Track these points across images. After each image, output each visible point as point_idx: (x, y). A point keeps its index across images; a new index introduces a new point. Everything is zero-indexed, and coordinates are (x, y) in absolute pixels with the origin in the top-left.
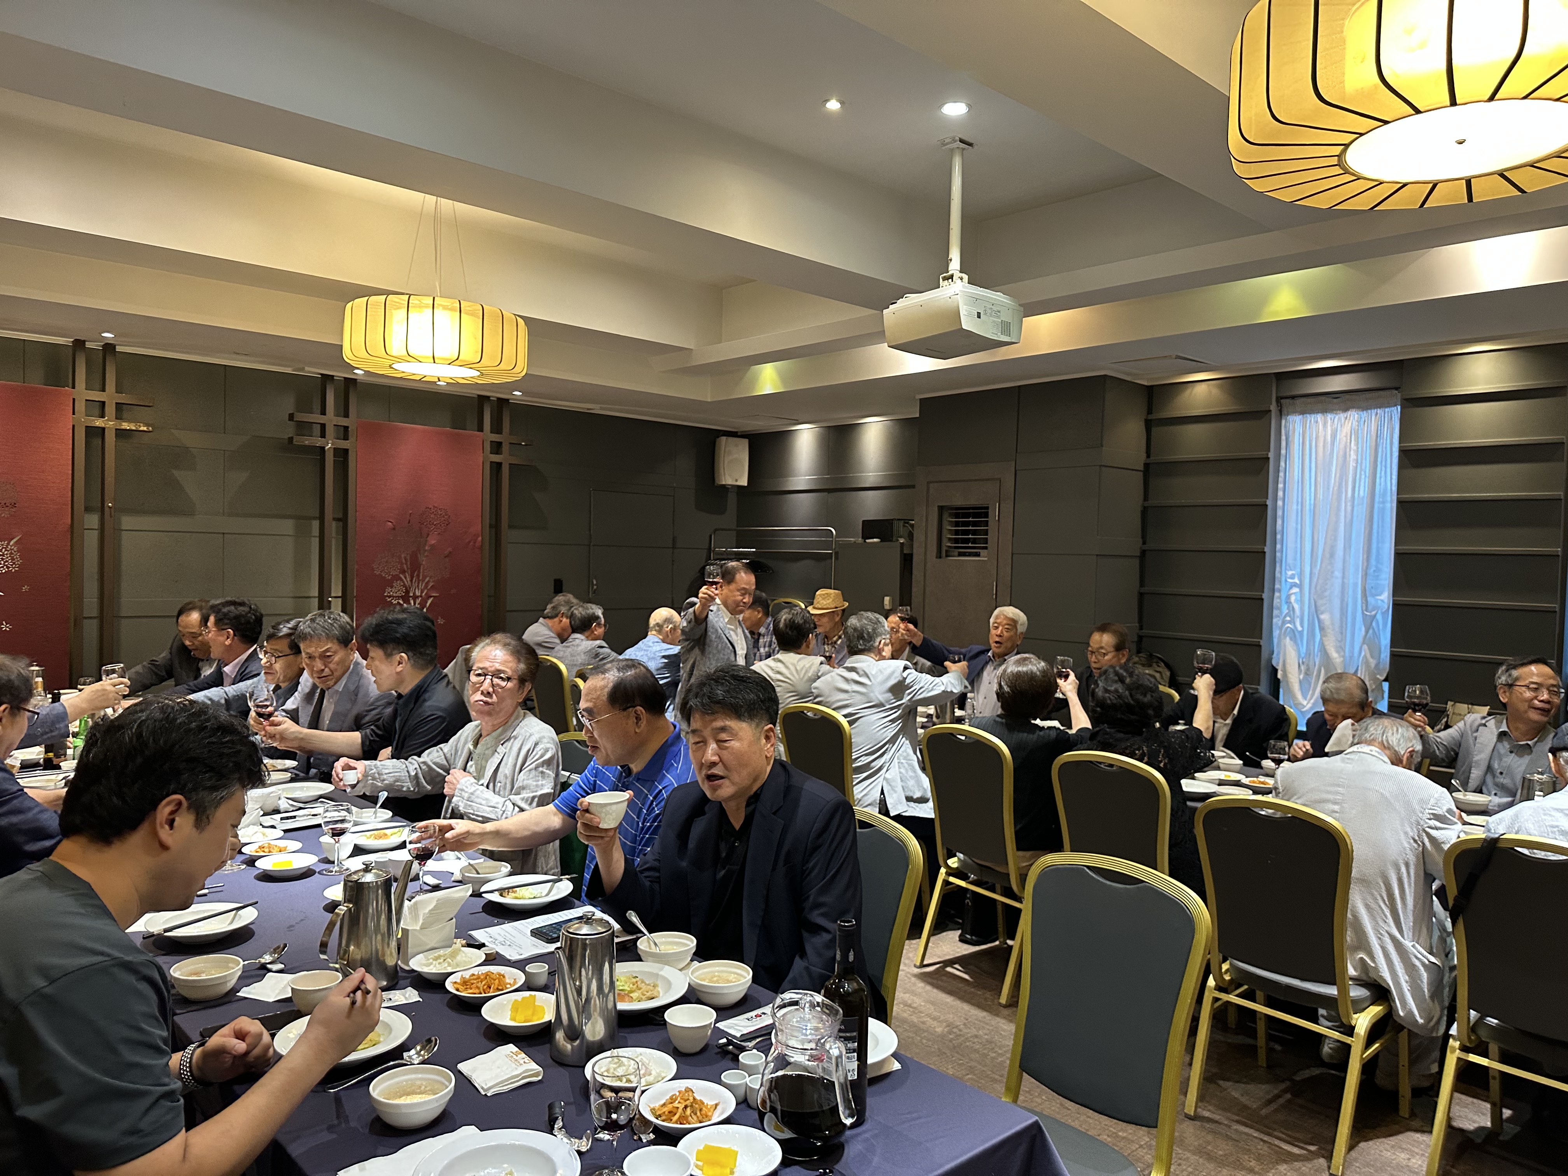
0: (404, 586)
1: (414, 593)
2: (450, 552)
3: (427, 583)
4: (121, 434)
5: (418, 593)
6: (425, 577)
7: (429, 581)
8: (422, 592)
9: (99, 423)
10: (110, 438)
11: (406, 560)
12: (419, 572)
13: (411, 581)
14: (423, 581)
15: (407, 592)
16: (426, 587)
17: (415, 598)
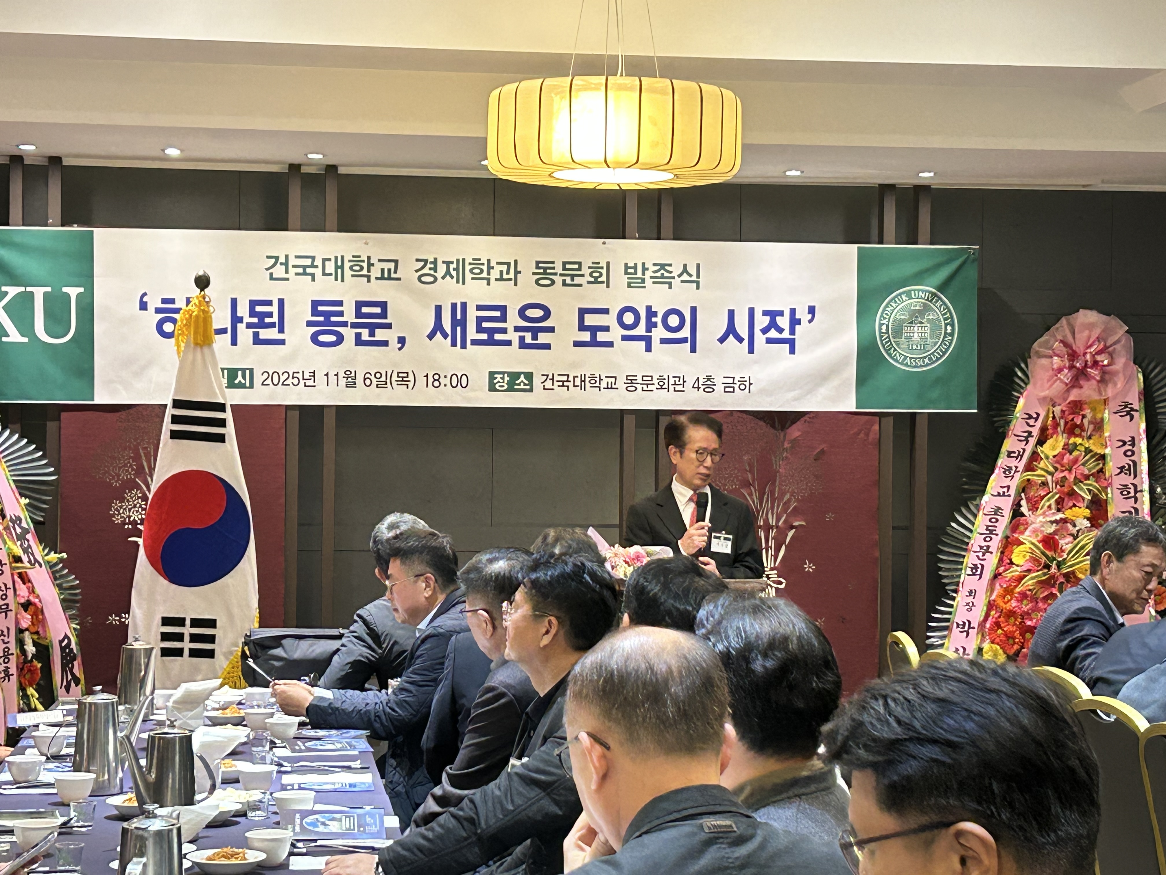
1: (766, 520)
2: (822, 452)
3: (787, 504)
5: (772, 520)
6: (782, 494)
7: (789, 501)
8: (778, 520)
11: (751, 465)
12: (774, 484)
13: (761, 500)
14: (781, 498)
16: (785, 511)
17: (768, 528)
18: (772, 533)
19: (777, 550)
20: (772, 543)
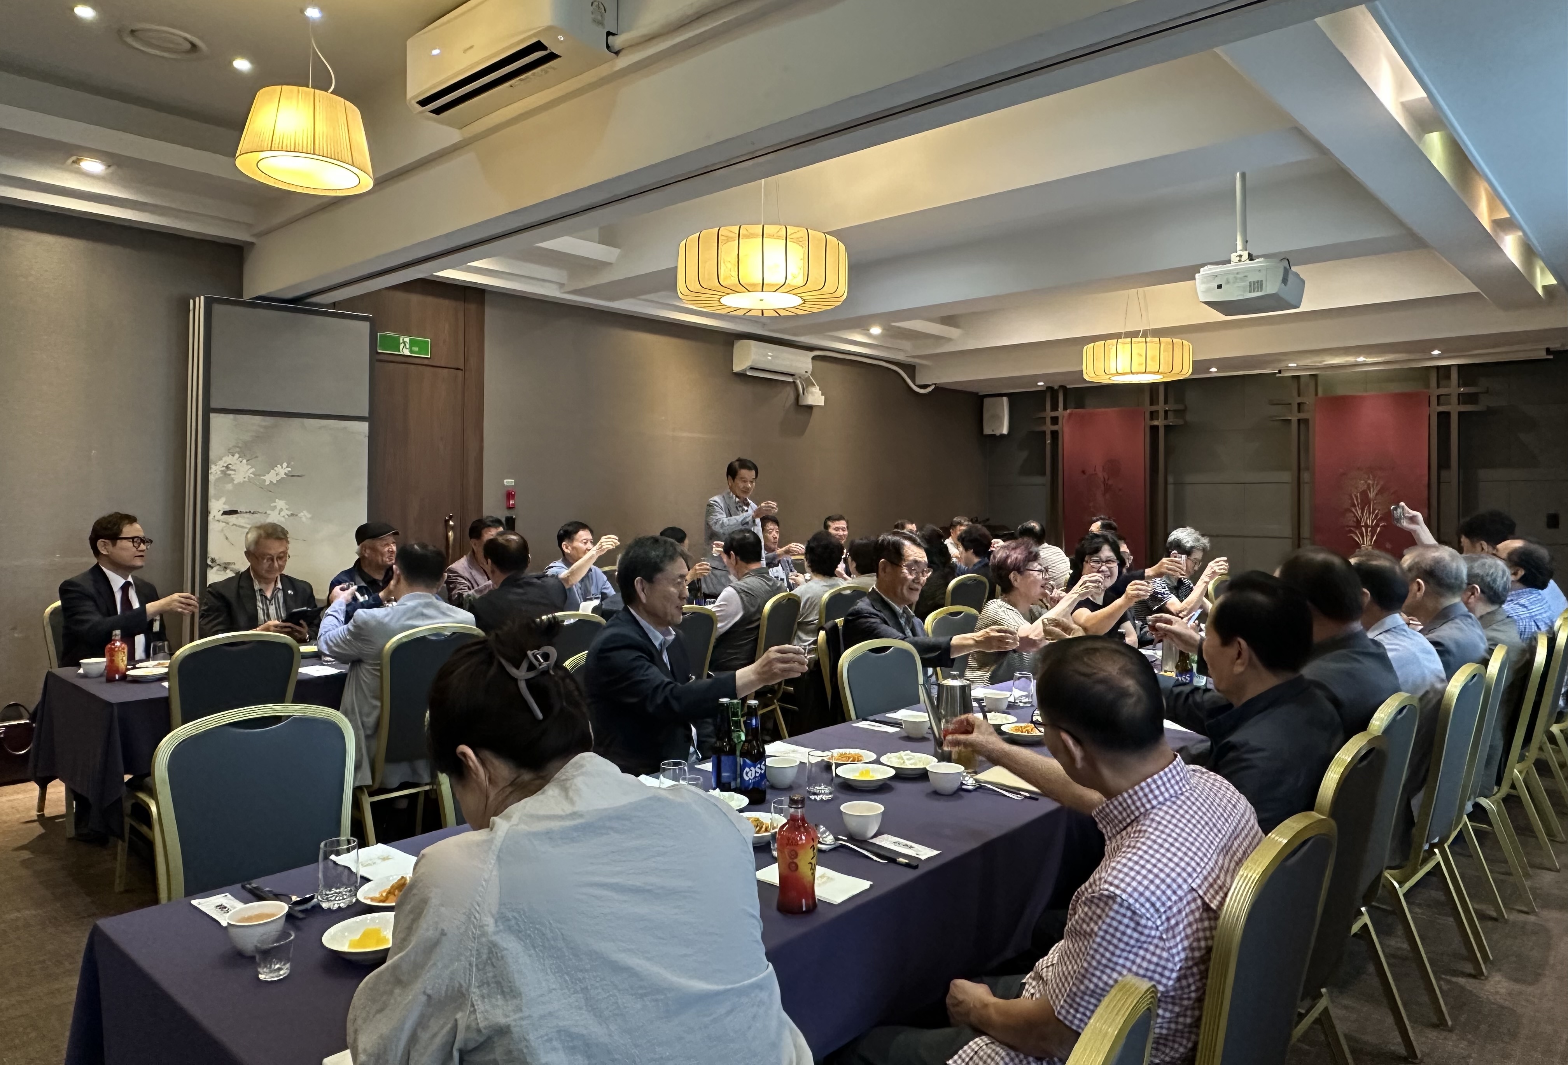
0: (1355, 516)
1: (1366, 523)
2: (1396, 490)
3: (1377, 515)
4: (1167, 427)
5: (1369, 523)
6: (1374, 510)
9: (1156, 423)
10: (1162, 432)
11: (1356, 497)
12: (1370, 506)
13: (1362, 513)
14: (1373, 513)
15: (1358, 522)
16: (1375, 518)
17: (1367, 526)
18: (1369, 529)
19: (1372, 537)
20: (1369, 534)
